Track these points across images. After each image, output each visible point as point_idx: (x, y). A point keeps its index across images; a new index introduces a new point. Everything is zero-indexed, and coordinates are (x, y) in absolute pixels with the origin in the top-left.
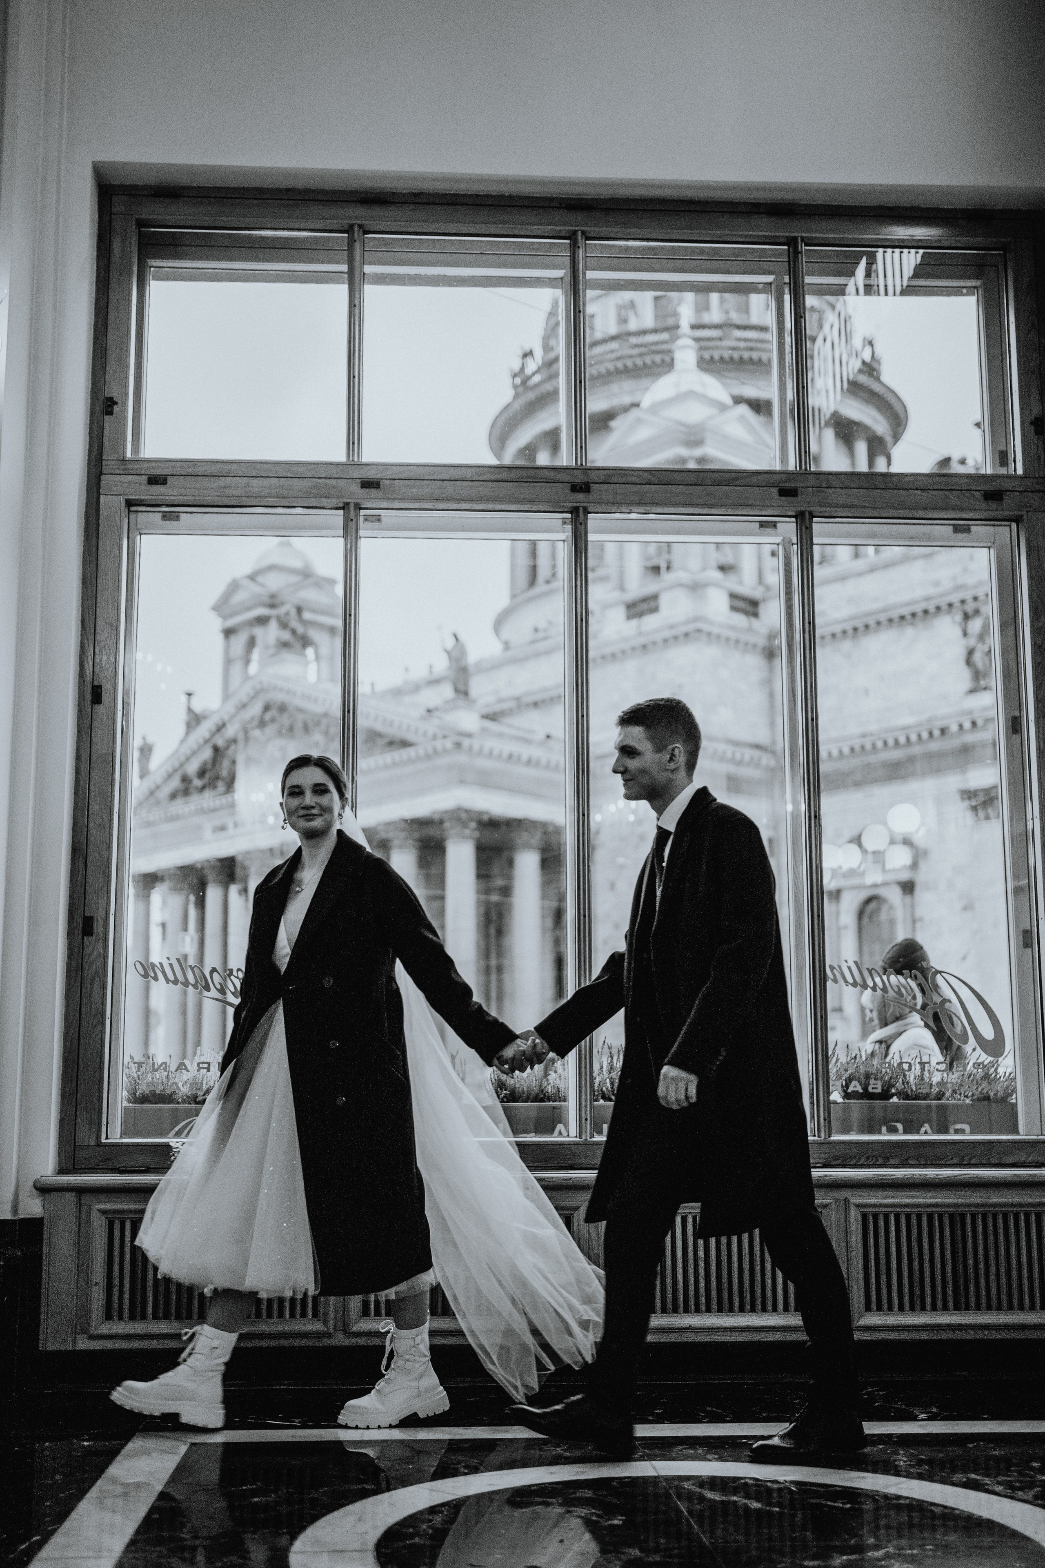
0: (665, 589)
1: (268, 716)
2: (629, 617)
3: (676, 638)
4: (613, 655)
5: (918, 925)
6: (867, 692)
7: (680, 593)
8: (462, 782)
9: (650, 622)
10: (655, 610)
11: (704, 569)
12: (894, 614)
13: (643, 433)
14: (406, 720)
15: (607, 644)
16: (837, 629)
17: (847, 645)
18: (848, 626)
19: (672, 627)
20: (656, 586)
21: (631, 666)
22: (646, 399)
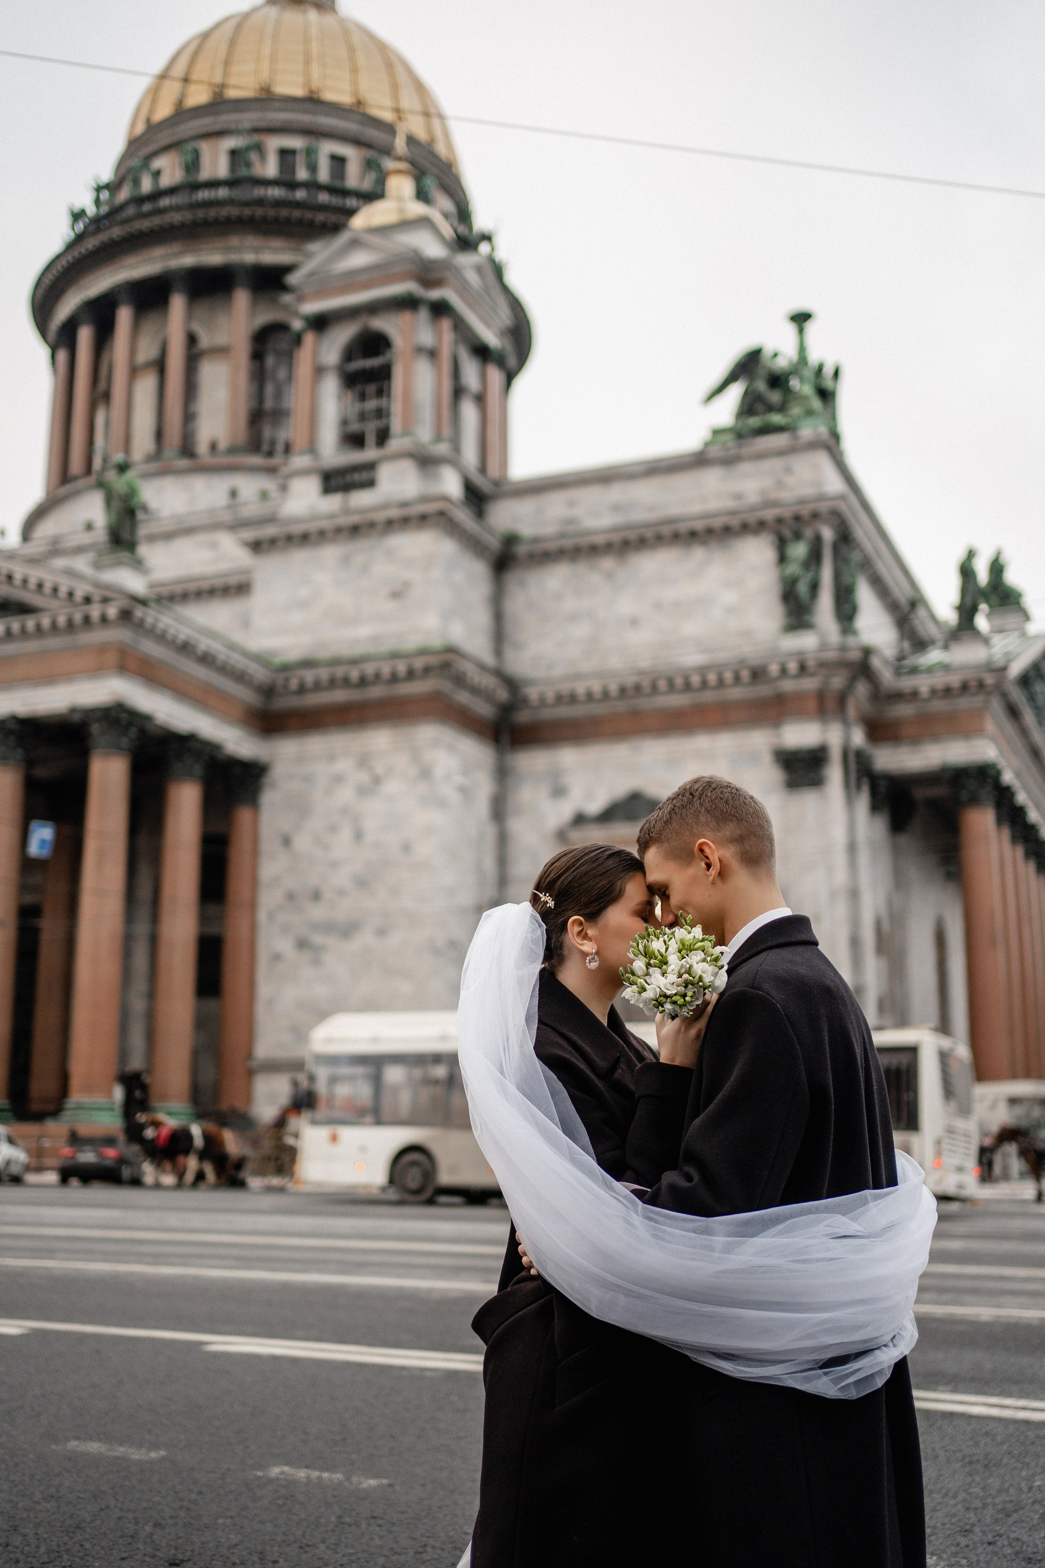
0: (383, 459)
2: (326, 491)
3: (405, 520)
4: (304, 536)
7: (407, 465)
8: (122, 669)
9: (362, 499)
10: (370, 484)
11: (436, 440)
13: (359, 259)
14: (35, 574)
15: (297, 521)
16: (600, 540)
17: (607, 563)
18: (616, 537)
19: (405, 504)
20: (370, 453)
21: (330, 553)
22: (358, 222)
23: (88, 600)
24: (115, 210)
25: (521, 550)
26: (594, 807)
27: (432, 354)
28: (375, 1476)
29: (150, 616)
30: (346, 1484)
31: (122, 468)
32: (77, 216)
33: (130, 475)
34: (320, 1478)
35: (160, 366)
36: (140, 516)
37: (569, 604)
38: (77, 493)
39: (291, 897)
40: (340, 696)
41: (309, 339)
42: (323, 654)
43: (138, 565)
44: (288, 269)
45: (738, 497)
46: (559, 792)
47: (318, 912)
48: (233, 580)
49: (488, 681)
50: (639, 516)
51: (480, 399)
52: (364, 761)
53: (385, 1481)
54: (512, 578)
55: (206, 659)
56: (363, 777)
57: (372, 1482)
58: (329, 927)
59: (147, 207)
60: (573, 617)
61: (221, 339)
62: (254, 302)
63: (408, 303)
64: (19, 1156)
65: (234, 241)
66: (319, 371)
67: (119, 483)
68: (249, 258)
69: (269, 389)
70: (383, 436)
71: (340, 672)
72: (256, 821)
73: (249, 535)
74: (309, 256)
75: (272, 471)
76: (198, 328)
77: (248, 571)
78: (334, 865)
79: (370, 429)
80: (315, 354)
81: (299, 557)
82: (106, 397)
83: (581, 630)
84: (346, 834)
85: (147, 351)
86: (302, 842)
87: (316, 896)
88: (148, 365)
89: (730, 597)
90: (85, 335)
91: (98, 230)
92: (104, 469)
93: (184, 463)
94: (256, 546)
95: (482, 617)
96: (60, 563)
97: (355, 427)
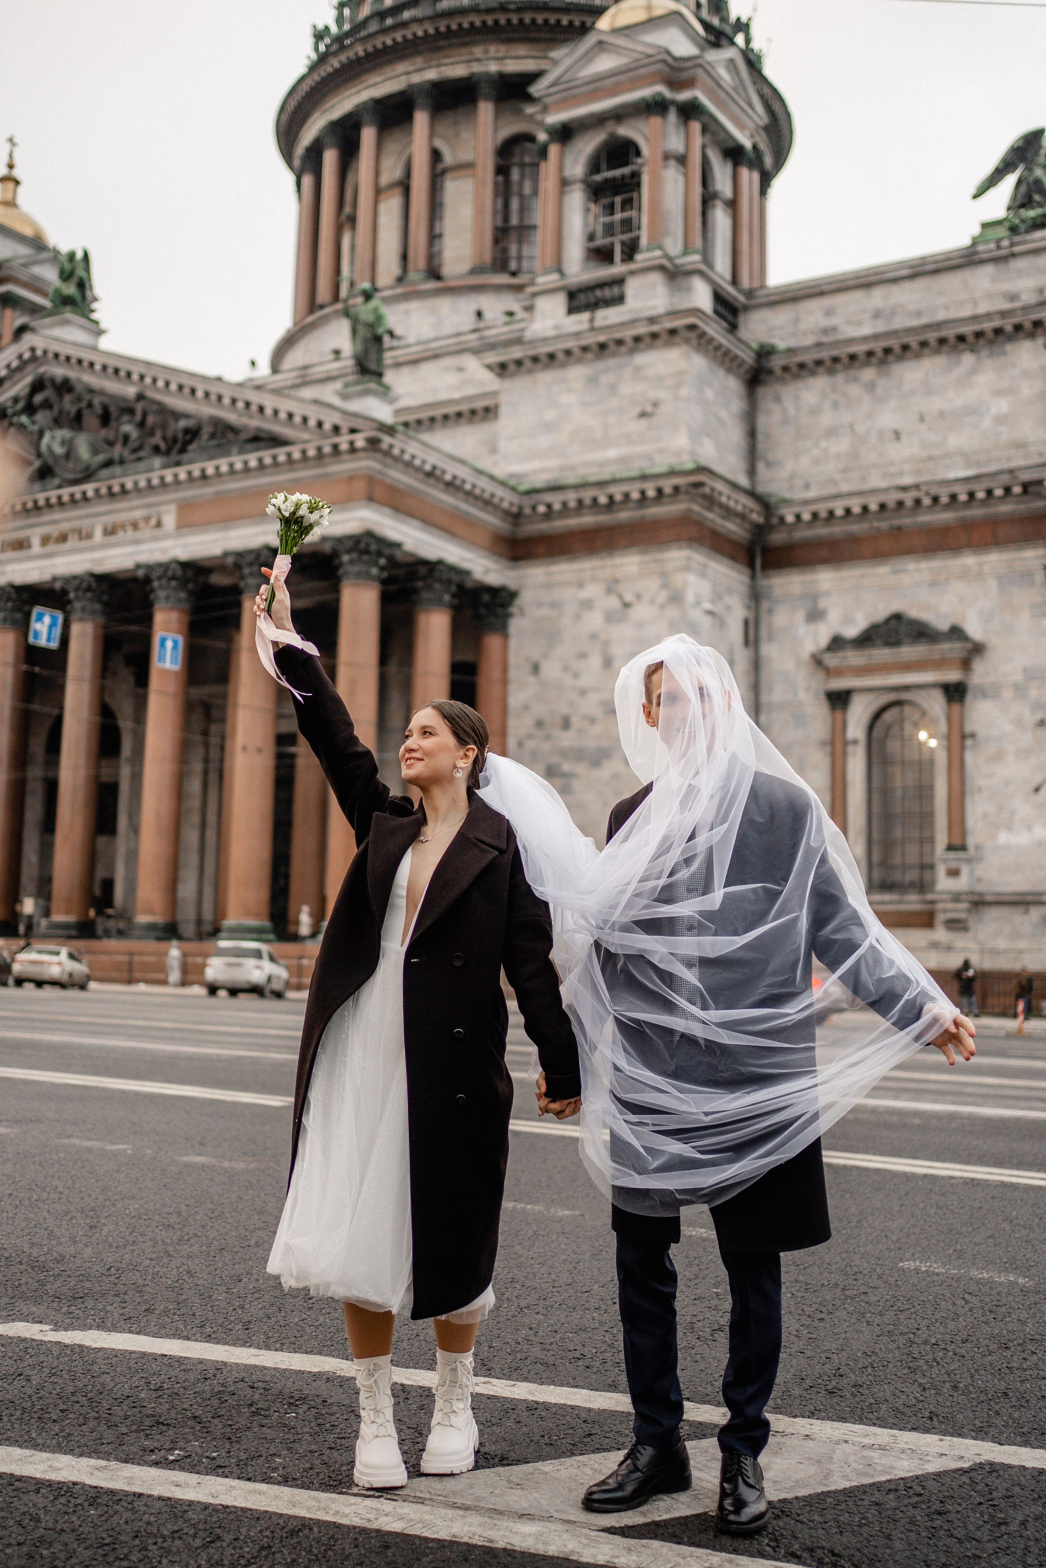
0: (632, 273)
1: (38, 398)
2: (572, 310)
3: (654, 336)
4: (552, 356)
5: (969, 742)
6: (897, 435)
7: (656, 278)
8: (370, 499)
9: (609, 316)
10: (620, 300)
11: (686, 252)
12: (950, 333)
13: (605, 63)
14: (285, 406)
15: (545, 340)
16: (860, 349)
17: (868, 374)
18: (877, 346)
19: (652, 320)
20: (618, 269)
21: (577, 373)
22: (604, 23)
23: (336, 429)
24: (358, 27)
25: (776, 363)
26: (852, 632)
27: (682, 160)
28: (570, 1209)
29: (397, 444)
30: (545, 1213)
31: (368, 296)
32: (319, 36)
33: (374, 303)
34: (524, 1209)
35: (405, 186)
36: (387, 340)
37: (827, 419)
38: (325, 320)
39: (540, 724)
40: (588, 520)
41: (554, 150)
42: (571, 479)
43: (385, 393)
44: (533, 77)
45: (1013, 297)
46: (815, 615)
47: (567, 740)
48: (479, 404)
49: (741, 503)
50: (900, 322)
51: (733, 205)
52: (612, 586)
53: (577, 1213)
54: (765, 393)
55: (452, 486)
56: (613, 602)
57: (567, 1212)
58: (578, 755)
59: (389, 21)
60: (831, 432)
61: (465, 155)
62: (498, 114)
63: (657, 107)
64: (281, 972)
65: (478, 51)
66: (564, 183)
67: (365, 311)
68: (493, 67)
69: (515, 204)
70: (631, 250)
71: (587, 495)
72: (505, 648)
73: (493, 358)
74: (555, 62)
75: (518, 288)
76: (440, 144)
77: (494, 394)
78: (583, 692)
79: (617, 243)
80: (561, 168)
81: (546, 377)
82: (352, 220)
83: (841, 445)
84: (596, 661)
85: (391, 172)
86: (551, 670)
87: (566, 724)
88: (392, 186)
89: (1002, 406)
90: (330, 158)
91: (343, 48)
92: (351, 295)
93: (431, 285)
94: (502, 369)
95: (735, 435)
96: (308, 393)
97: (600, 242)
